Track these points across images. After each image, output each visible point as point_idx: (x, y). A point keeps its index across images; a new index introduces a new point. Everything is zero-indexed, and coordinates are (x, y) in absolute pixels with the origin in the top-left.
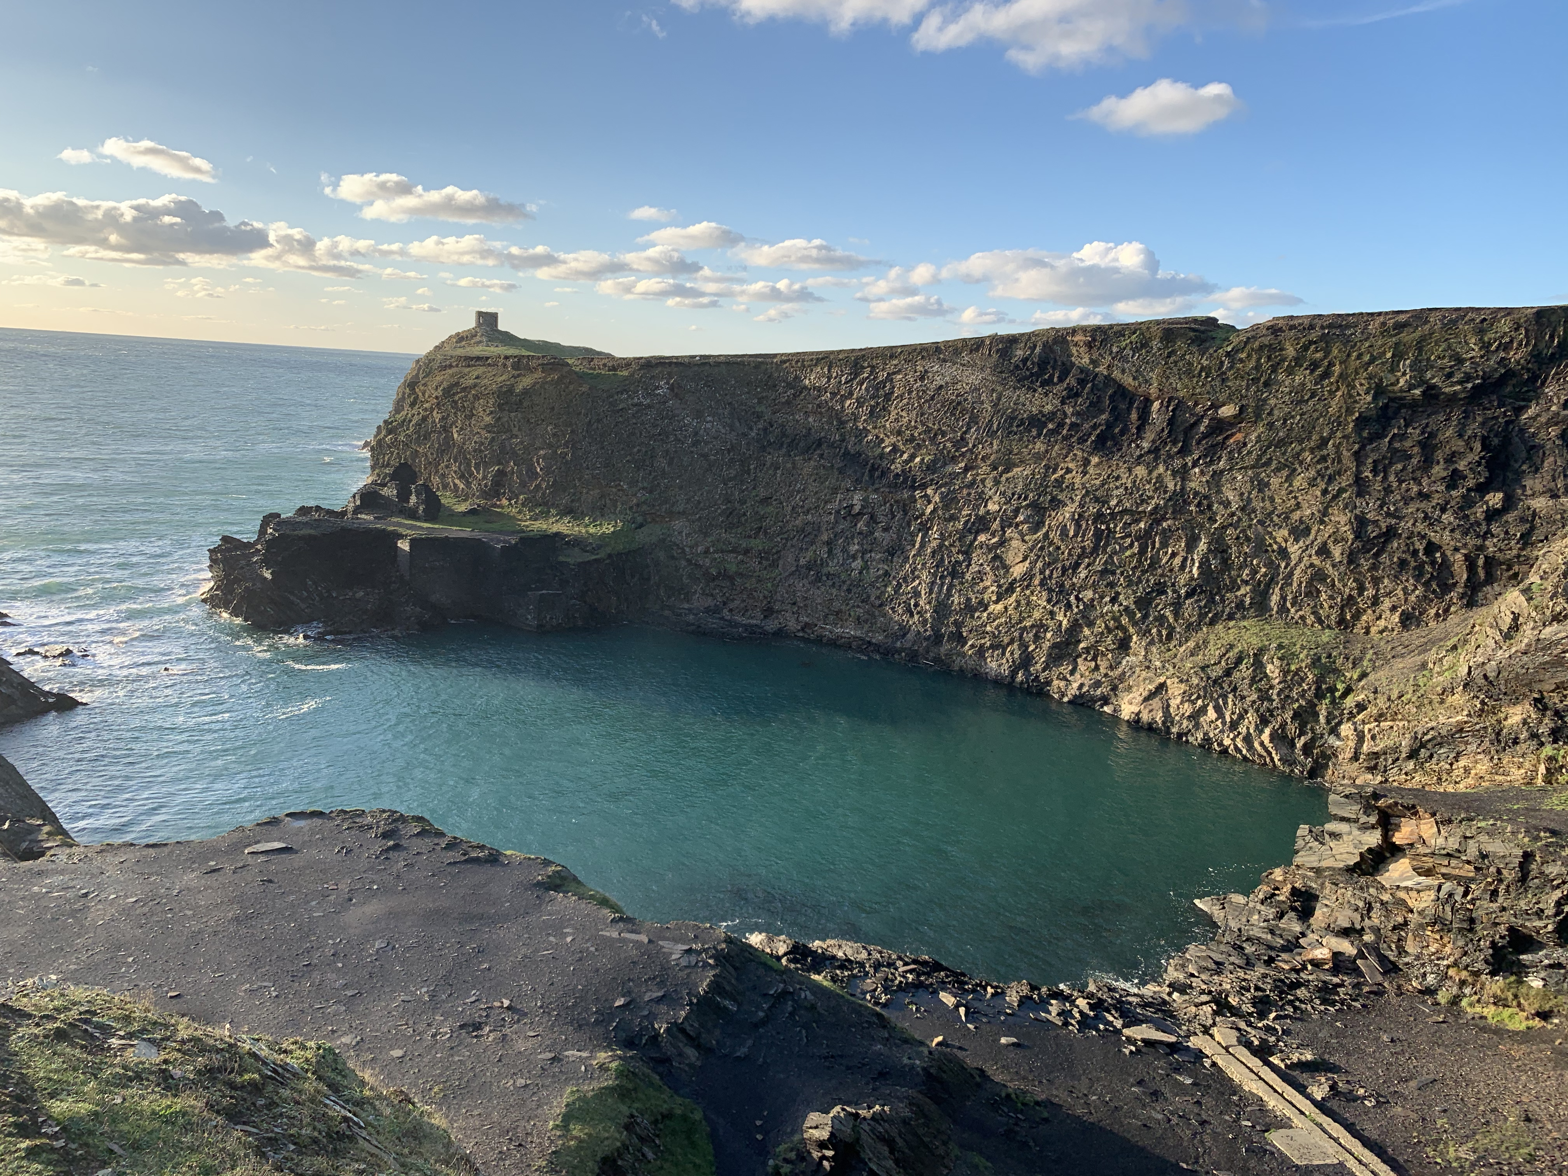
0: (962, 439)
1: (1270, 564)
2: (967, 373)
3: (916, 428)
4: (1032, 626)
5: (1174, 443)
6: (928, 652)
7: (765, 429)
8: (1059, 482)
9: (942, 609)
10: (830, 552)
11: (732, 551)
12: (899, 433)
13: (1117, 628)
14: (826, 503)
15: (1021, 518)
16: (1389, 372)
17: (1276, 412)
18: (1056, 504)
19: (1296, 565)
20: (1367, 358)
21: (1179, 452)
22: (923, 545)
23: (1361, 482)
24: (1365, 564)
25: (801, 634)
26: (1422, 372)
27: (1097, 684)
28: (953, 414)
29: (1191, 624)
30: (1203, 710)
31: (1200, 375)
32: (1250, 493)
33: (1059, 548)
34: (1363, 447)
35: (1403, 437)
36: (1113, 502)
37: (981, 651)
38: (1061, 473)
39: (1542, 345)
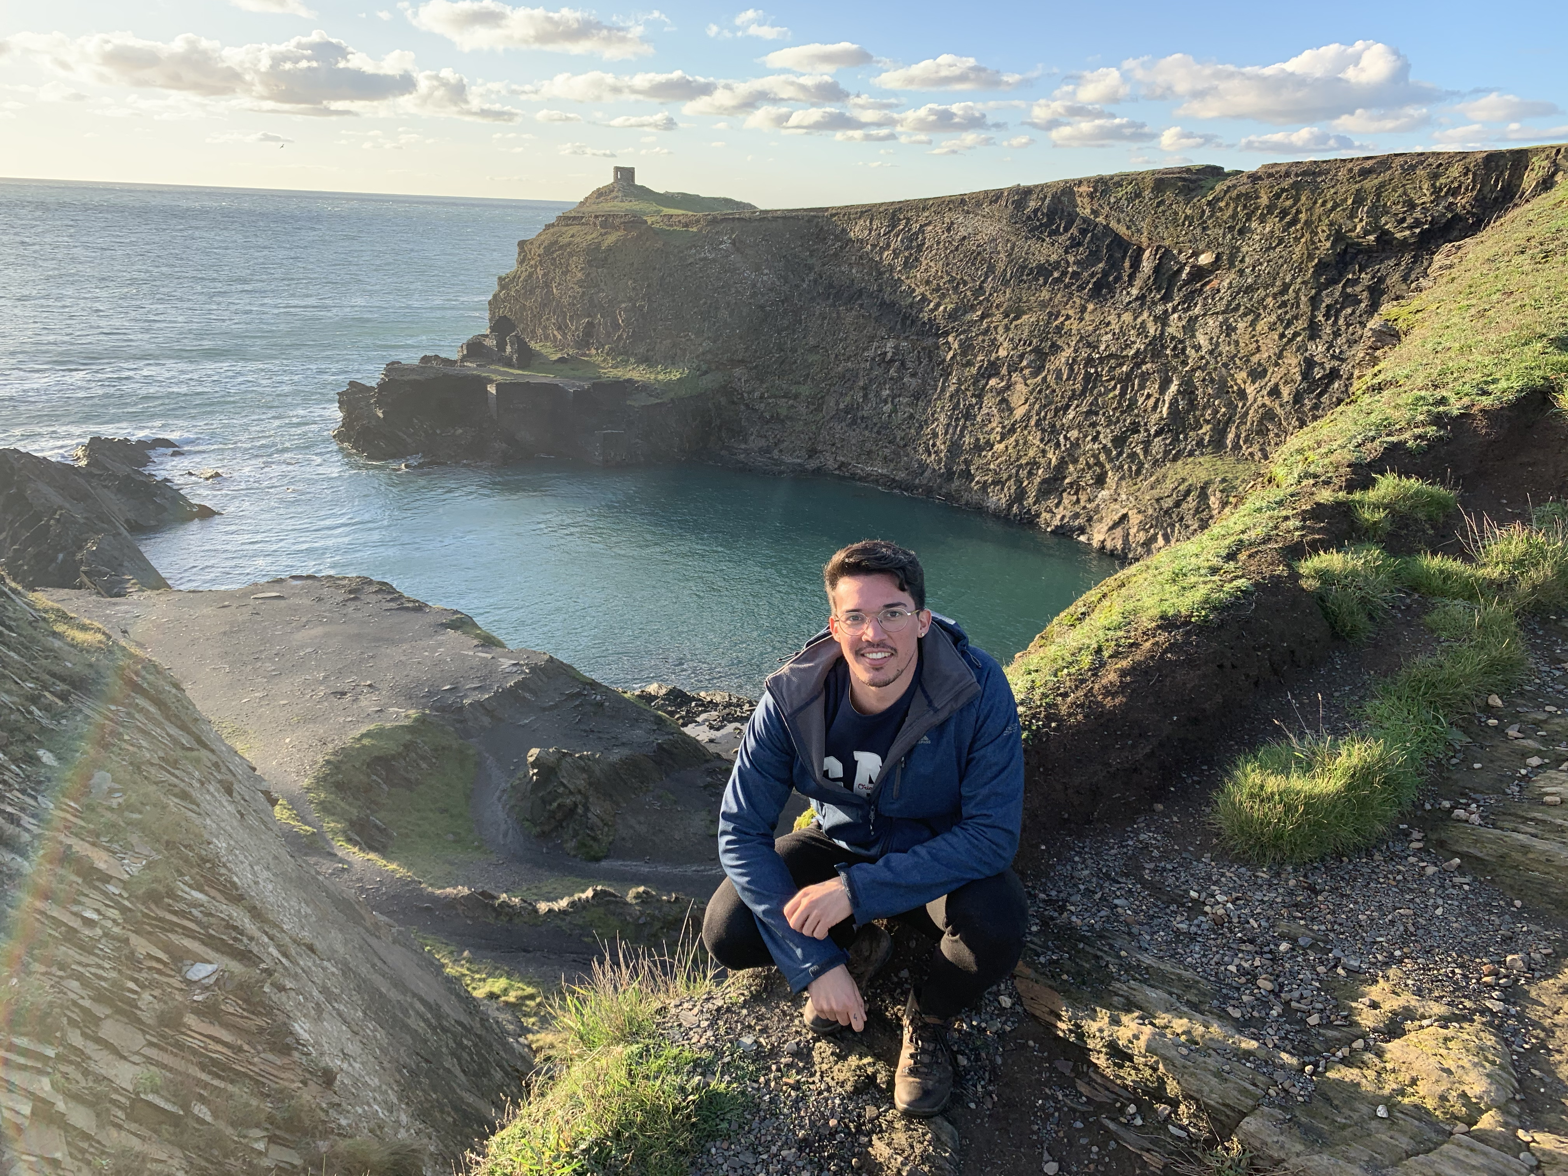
0: (981, 287)
1: (1231, 406)
2: (986, 224)
3: (942, 277)
4: (1027, 464)
5: (1159, 291)
6: (941, 488)
7: (815, 281)
8: (1059, 329)
9: (955, 448)
10: (865, 396)
11: (783, 397)
12: (928, 282)
13: (1095, 464)
14: (864, 350)
15: (1024, 363)
16: (1348, 218)
17: (1247, 259)
18: (1056, 348)
19: (1251, 405)
20: (1329, 205)
21: (1161, 299)
22: (943, 390)
23: (1315, 326)
24: (1308, 403)
25: (837, 472)
26: (1377, 218)
27: (1076, 516)
28: (973, 264)
29: (1157, 460)
30: (1154, 539)
31: (1184, 225)
32: (1218, 337)
33: (1054, 391)
34: (1318, 293)
35: (1355, 282)
36: (1102, 347)
37: (985, 486)
38: (1061, 319)
39: (1487, 189)
